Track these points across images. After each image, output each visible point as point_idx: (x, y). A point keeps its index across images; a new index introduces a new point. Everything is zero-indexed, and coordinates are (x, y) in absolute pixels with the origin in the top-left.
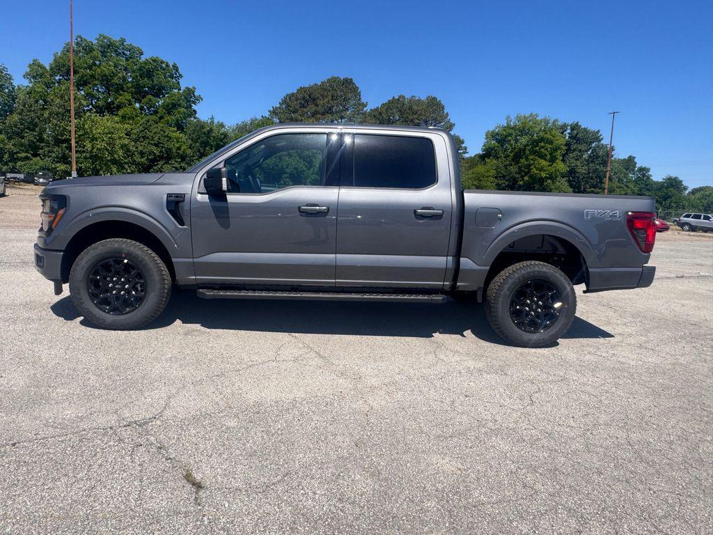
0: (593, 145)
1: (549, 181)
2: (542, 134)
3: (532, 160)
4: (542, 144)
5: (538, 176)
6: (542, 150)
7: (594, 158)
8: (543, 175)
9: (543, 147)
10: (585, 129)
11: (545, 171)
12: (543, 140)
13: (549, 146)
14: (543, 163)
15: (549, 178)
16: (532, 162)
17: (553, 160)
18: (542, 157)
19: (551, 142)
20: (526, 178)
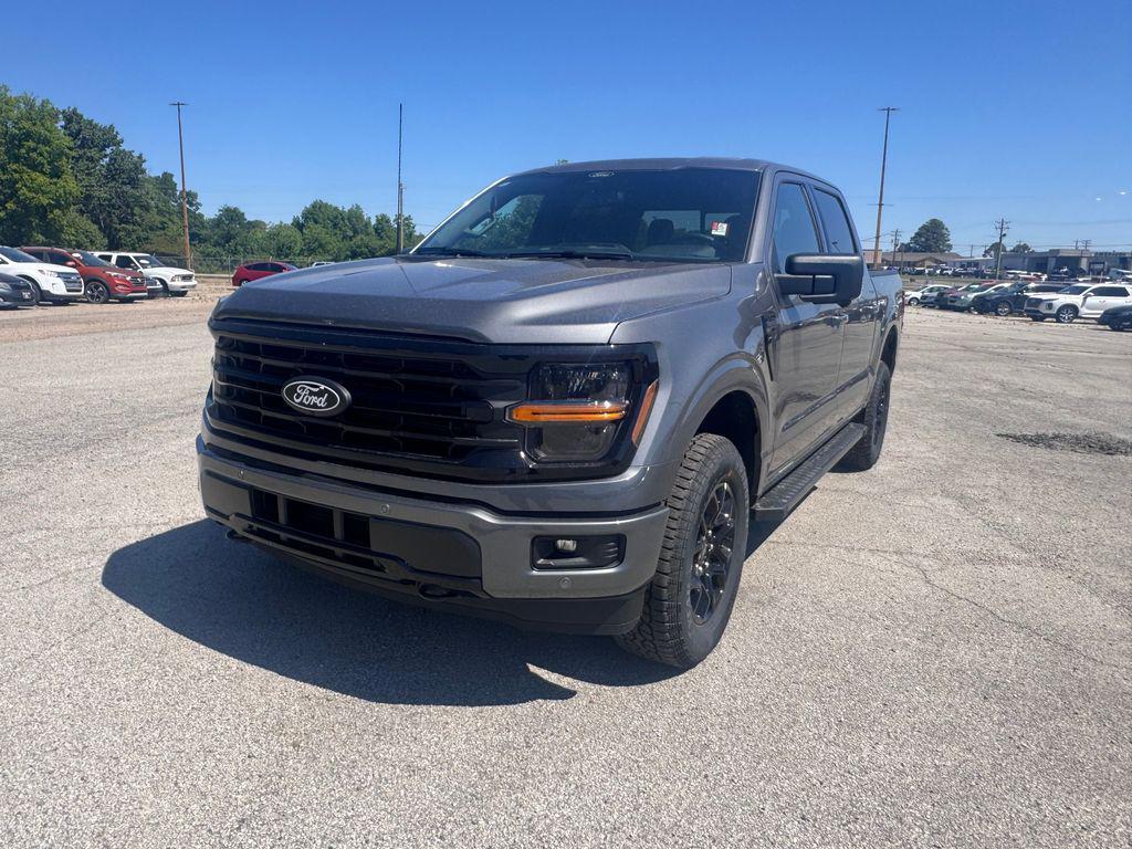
0: (108, 151)
1: (57, 212)
2: (26, 125)
3: (15, 171)
4: (31, 144)
5: (35, 202)
6: (34, 155)
7: (113, 173)
8: (45, 201)
9: (35, 150)
10: (90, 122)
11: (44, 193)
12: (31, 137)
13: (43, 148)
14: (41, 179)
15: (56, 207)
16: (17, 176)
17: (56, 174)
18: (35, 167)
19: (47, 142)
20: (10, 205)
